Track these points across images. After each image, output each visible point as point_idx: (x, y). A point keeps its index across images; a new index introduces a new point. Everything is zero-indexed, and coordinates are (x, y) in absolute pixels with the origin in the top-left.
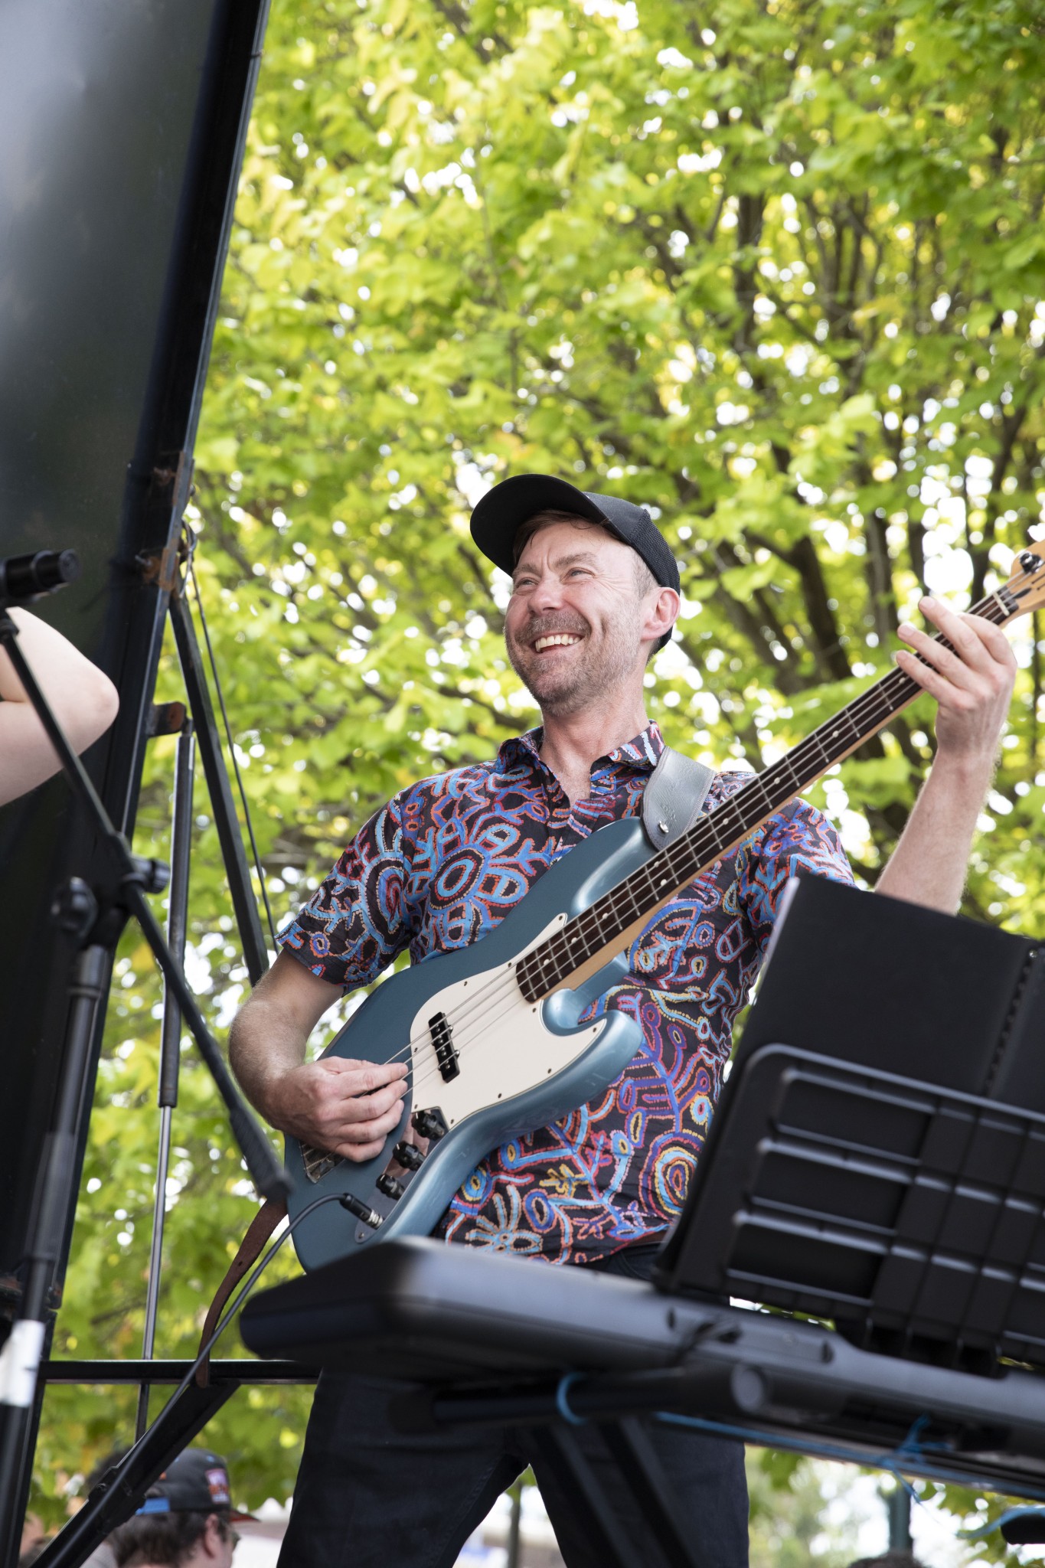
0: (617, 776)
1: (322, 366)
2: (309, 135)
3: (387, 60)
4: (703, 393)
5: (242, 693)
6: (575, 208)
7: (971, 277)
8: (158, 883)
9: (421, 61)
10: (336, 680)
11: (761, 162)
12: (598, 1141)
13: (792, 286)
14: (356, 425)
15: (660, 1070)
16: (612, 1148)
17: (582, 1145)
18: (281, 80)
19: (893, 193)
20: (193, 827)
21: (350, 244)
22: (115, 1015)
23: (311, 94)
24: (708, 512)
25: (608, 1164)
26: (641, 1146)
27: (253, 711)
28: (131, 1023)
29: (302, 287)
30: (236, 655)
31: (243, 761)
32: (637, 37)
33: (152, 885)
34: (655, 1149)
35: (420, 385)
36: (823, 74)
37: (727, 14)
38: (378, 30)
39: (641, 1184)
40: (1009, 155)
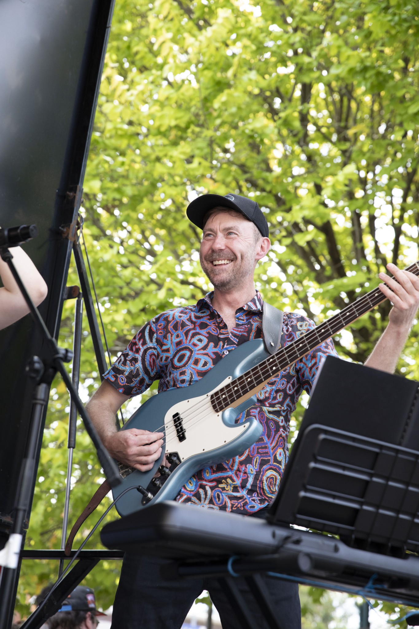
0: (246, 315)
1: (134, 151)
2: (129, 59)
3: (161, 29)
4: (287, 162)
5: (102, 282)
6: (236, 88)
7: (395, 117)
8: (69, 358)
9: (174, 29)
10: (139, 277)
11: (311, 70)
12: (242, 469)
13: (323, 120)
14: (148, 175)
15: (266, 439)
16: (247, 471)
17: (236, 470)
18: (118, 37)
19: (363, 83)
20: (82, 336)
21: (145, 102)
22: (50, 411)
23: (130, 42)
24: (289, 210)
25: (245, 478)
26: (258, 470)
27: (106, 290)
28: (57, 414)
29: (127, 119)
30: (99, 267)
31: (102, 310)
32: (261, 20)
33: (66, 359)
34: (263, 471)
35: (174, 159)
36: (335, 35)
37: (297, 11)
38: (157, 16)
39: (258, 485)
40: (410, 68)
